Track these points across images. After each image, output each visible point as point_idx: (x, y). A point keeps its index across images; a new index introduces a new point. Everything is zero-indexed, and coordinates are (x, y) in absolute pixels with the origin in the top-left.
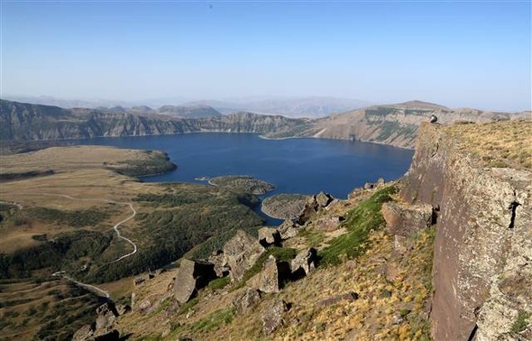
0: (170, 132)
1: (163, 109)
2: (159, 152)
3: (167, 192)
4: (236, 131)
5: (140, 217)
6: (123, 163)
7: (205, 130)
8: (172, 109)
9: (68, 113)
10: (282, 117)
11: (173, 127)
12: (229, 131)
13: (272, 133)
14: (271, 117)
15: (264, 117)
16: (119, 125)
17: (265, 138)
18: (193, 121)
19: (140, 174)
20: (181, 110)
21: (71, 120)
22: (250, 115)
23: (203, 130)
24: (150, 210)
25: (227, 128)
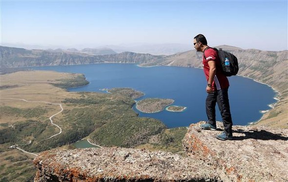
0: (87, 63)
1: (85, 50)
2: (80, 75)
3: (82, 98)
4: (124, 63)
5: (65, 112)
6: (58, 80)
7: (107, 62)
8: (89, 50)
9: (30, 52)
10: (150, 55)
11: (89, 60)
12: (120, 62)
13: (144, 63)
14: (144, 54)
15: (140, 55)
16: (59, 59)
17: (140, 66)
18: (100, 57)
19: (68, 87)
20: (94, 51)
21: (31, 56)
22: (132, 53)
23: (106, 62)
24: (71, 108)
25: (119, 61)
